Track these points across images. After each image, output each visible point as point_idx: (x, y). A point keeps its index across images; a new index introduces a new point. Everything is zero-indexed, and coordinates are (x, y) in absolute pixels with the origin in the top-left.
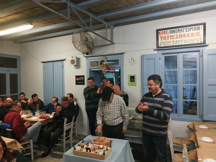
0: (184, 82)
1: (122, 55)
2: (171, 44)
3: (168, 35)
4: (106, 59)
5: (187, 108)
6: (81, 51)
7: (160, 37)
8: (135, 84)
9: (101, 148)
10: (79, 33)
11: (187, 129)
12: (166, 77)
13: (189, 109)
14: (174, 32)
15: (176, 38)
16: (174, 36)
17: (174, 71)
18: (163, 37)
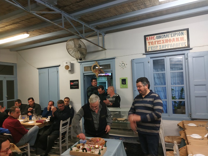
0: (172, 83)
1: (114, 59)
2: (158, 49)
3: (155, 40)
4: (98, 63)
5: (176, 108)
6: (75, 57)
7: (148, 42)
8: (127, 87)
9: (96, 148)
10: (72, 40)
11: (177, 127)
12: (155, 79)
13: (178, 108)
14: (160, 37)
15: (163, 43)
16: (161, 41)
17: (163, 73)
18: (150, 42)
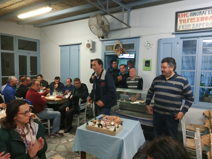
1: (138, 39)
2: (191, 28)
3: (188, 18)
5: (203, 96)
6: (97, 35)
7: (180, 20)
8: (150, 69)
9: (112, 125)
14: (195, 14)
15: (197, 21)
16: (195, 19)
17: (193, 57)
18: (182, 20)
